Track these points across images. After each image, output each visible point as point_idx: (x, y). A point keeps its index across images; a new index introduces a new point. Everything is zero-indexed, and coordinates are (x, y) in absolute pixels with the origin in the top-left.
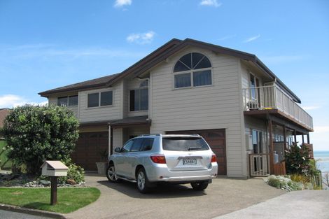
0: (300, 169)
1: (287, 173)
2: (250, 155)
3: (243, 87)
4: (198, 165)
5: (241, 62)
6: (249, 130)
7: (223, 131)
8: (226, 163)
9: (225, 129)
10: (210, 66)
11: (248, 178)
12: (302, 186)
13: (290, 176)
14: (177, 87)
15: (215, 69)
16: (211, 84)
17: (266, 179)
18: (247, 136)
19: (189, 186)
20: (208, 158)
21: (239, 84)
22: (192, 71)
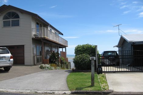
0: (55, 61)
1: (50, 63)
2: (34, 56)
3: (32, 27)
4: (4, 60)
5: (32, 17)
6: (35, 46)
7: (23, 46)
8: (24, 59)
9: (24, 45)
10: (19, 18)
11: (33, 65)
12: (53, 68)
13: (50, 64)
14: (5, 26)
15: (21, 19)
16: (19, 26)
17: (40, 66)
18: (33, 48)
19: (3, 69)
20: (8, 57)
21: (31, 26)
22: (11, 20)
